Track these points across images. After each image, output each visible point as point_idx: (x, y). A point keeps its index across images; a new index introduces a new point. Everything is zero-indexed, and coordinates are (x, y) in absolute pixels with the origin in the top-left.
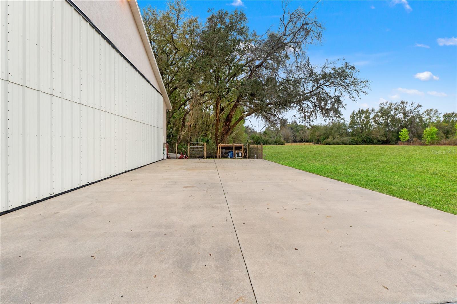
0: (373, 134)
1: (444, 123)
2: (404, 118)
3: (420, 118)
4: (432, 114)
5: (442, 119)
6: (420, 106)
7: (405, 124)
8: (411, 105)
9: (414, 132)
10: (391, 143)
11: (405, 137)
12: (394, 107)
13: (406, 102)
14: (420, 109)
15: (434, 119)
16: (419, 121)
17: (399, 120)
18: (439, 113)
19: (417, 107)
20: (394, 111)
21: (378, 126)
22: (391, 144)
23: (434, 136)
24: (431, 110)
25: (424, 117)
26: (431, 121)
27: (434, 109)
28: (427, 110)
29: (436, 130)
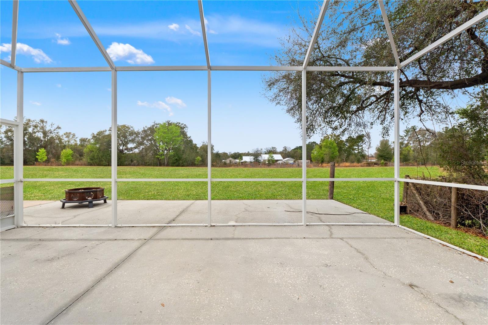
0: (3, 152)
1: (80, 147)
2: (44, 137)
3: (60, 139)
4: (70, 137)
5: (79, 143)
6: (60, 128)
7: (45, 144)
8: (51, 125)
9: (53, 152)
10: (28, 163)
11: (43, 158)
12: (32, 124)
13: (45, 121)
14: (59, 130)
15: (72, 142)
16: (59, 142)
17: (38, 139)
18: (76, 136)
19: (56, 129)
20: (32, 128)
21: (11, 143)
22: (29, 165)
23: (70, 157)
24: (70, 133)
25: (63, 139)
26: (70, 143)
27: (72, 133)
28: (67, 133)
29: (72, 152)
